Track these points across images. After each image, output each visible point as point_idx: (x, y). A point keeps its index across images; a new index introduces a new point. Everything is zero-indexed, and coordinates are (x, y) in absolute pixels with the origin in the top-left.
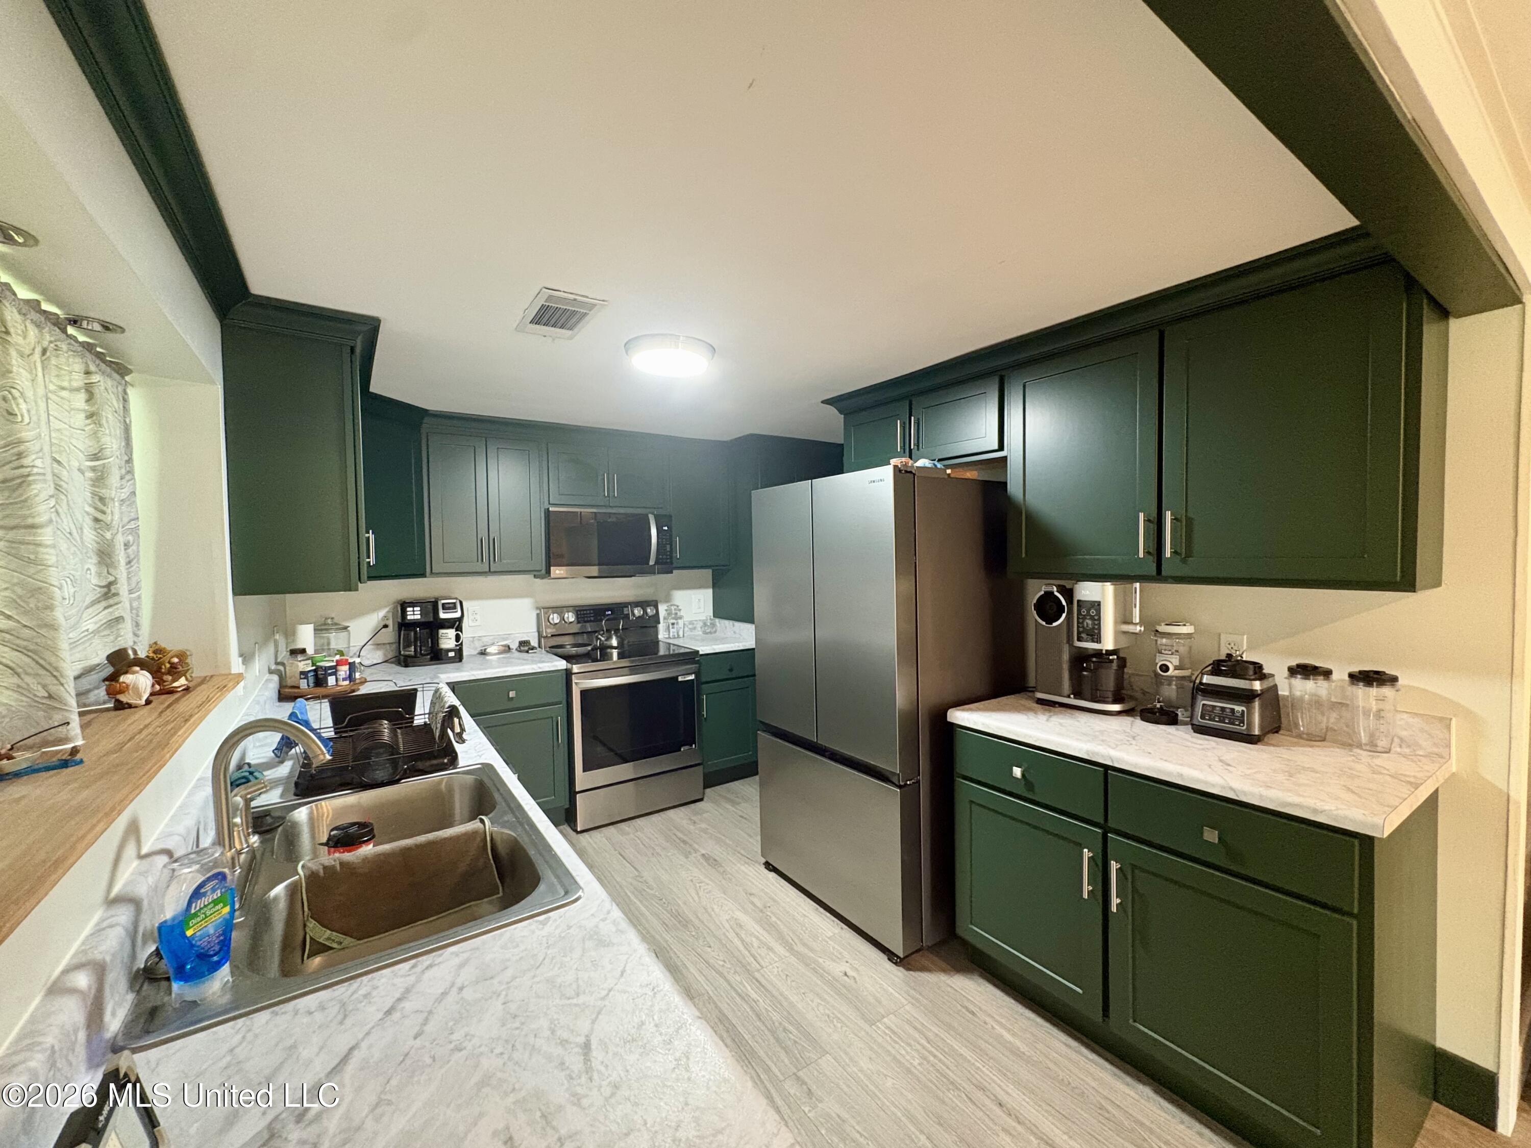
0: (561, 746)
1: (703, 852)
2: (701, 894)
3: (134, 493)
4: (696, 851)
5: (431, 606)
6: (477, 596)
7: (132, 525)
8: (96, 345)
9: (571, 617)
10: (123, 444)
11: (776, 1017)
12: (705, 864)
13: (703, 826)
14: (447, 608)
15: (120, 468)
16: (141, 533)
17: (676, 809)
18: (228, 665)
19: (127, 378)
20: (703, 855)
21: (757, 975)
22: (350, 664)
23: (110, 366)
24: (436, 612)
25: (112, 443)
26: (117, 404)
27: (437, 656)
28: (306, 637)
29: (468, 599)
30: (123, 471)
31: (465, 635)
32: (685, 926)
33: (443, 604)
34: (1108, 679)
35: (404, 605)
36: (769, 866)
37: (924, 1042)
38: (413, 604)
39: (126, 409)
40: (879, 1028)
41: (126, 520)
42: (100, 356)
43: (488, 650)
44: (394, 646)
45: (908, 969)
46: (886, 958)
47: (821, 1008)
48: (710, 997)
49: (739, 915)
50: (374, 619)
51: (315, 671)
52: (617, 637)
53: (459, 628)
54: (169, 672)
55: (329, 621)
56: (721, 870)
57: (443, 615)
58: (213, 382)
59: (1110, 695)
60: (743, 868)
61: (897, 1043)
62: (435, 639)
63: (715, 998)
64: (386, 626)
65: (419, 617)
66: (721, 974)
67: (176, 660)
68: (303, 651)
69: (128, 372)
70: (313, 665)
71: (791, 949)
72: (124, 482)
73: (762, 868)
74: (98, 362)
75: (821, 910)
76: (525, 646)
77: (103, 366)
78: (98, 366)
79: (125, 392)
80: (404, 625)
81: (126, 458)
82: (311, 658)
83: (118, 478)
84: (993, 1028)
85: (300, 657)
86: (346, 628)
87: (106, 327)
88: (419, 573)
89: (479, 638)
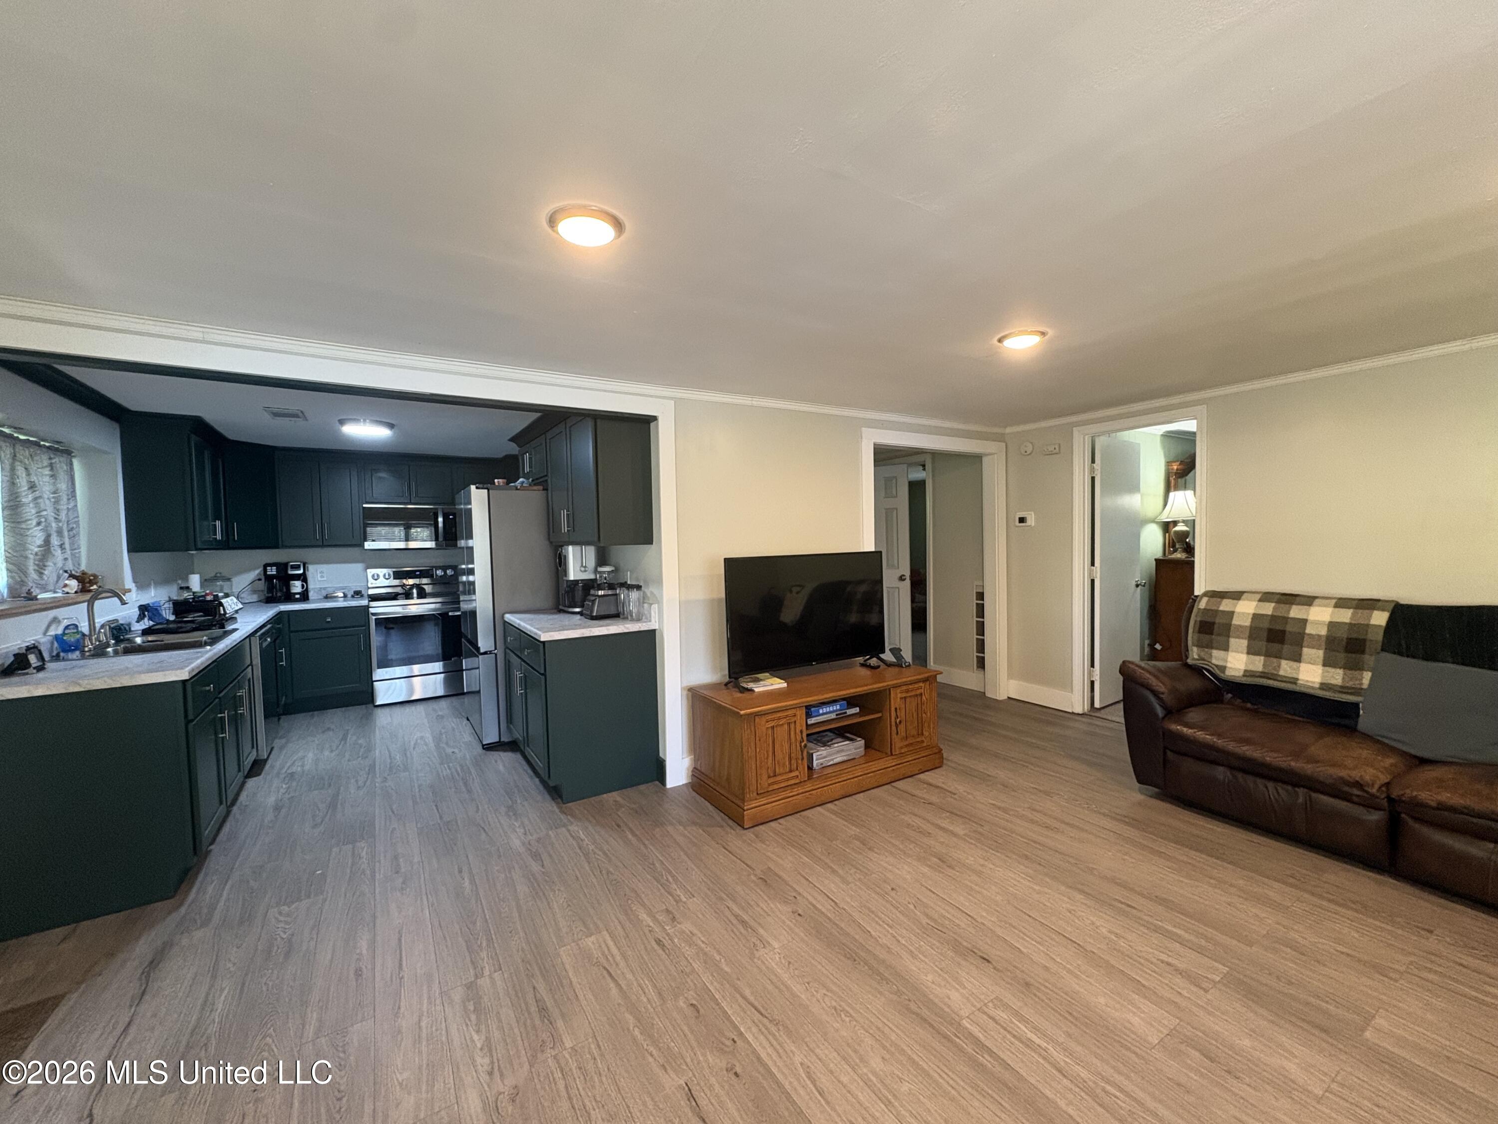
0: (363, 652)
3: (76, 506)
5: (282, 567)
6: (320, 561)
7: (75, 520)
8: (54, 446)
10: (70, 484)
14: (294, 567)
17: (447, 698)
18: (123, 584)
19: (72, 455)
20: (438, 715)
23: (62, 452)
24: (286, 570)
27: (289, 597)
28: (195, 582)
30: (70, 496)
33: (291, 565)
35: (266, 566)
36: (468, 719)
38: (271, 565)
39: (71, 468)
40: (443, 766)
42: (56, 449)
43: (331, 595)
44: (264, 592)
46: (482, 747)
50: (251, 575)
53: (305, 581)
54: (88, 582)
56: (440, 720)
57: (291, 572)
60: (454, 719)
62: (288, 587)
64: (260, 580)
65: (275, 573)
67: (92, 577)
69: (72, 452)
71: (437, 745)
72: (70, 501)
73: (465, 719)
74: (56, 452)
76: (356, 594)
77: (58, 454)
78: (55, 455)
79: (71, 461)
81: (71, 490)
83: (66, 499)
88: (275, 546)
89: (325, 589)
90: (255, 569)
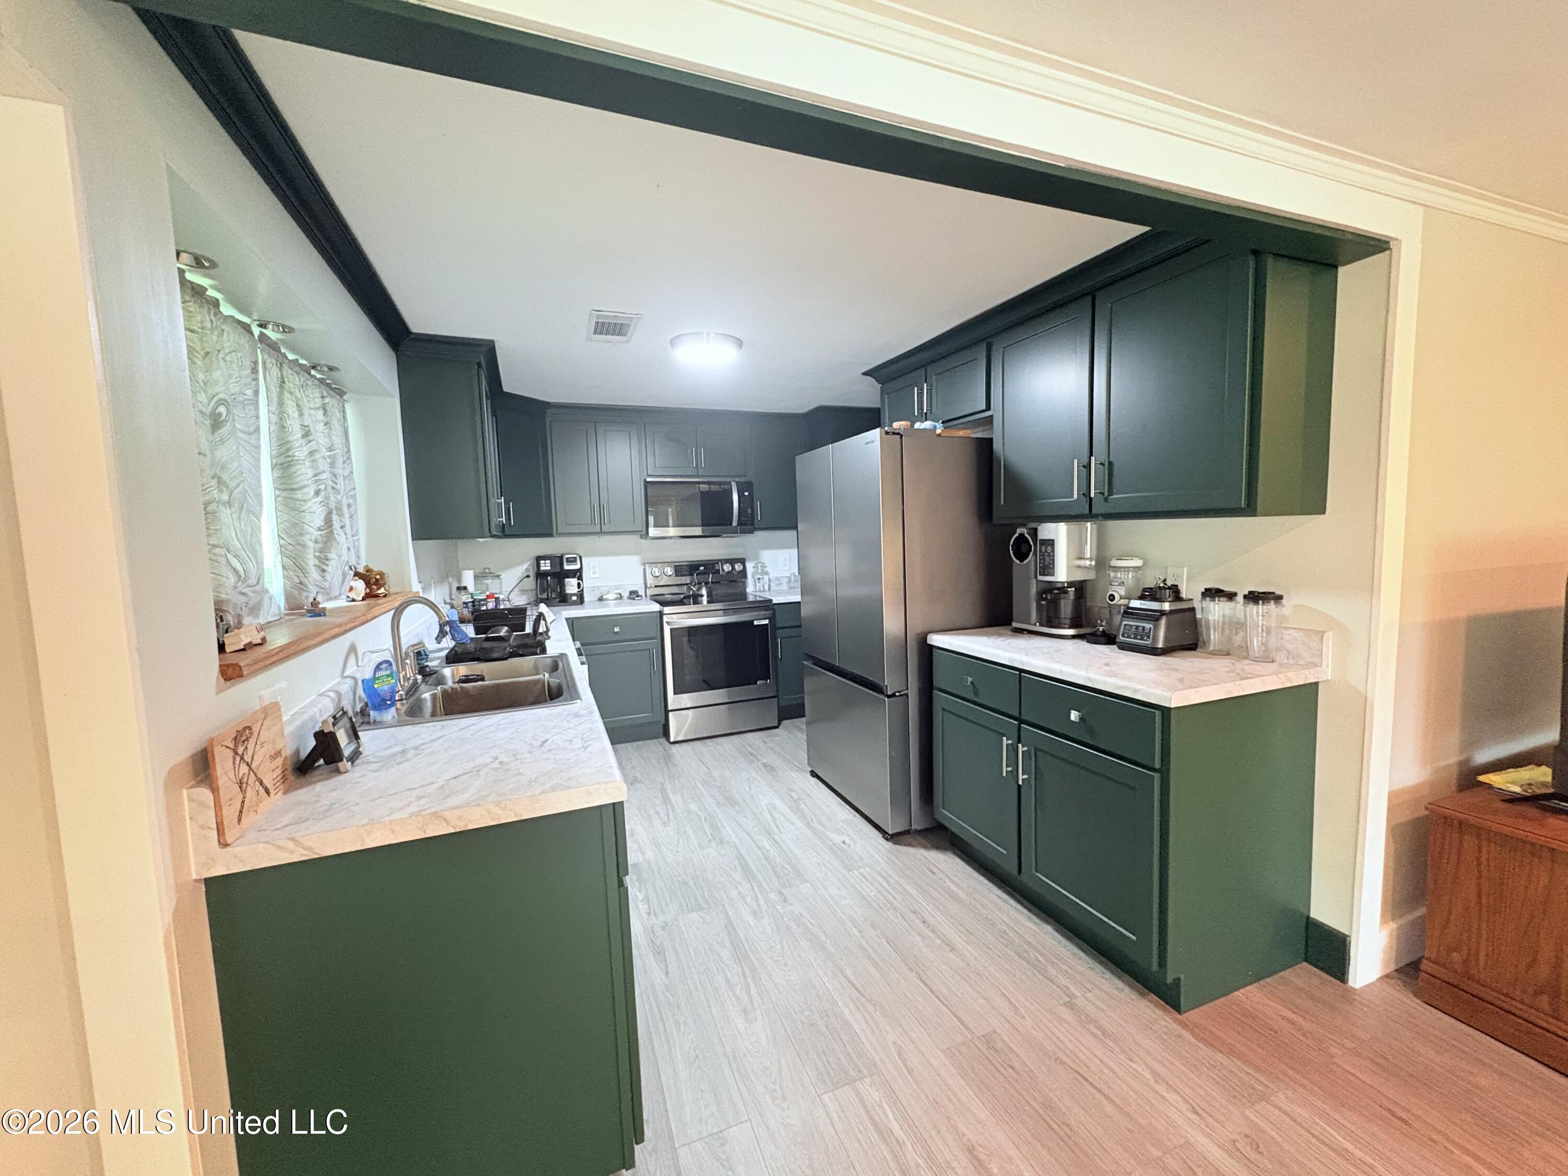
0: (657, 672)
1: (765, 761)
2: (752, 787)
3: (352, 472)
4: (758, 760)
5: (558, 560)
6: (594, 553)
7: (352, 493)
8: (326, 380)
9: (669, 571)
10: (344, 440)
11: (778, 860)
12: (763, 769)
13: (771, 745)
14: (570, 561)
15: (343, 456)
16: (358, 498)
17: (754, 734)
18: (410, 586)
19: (344, 397)
20: (764, 764)
21: (776, 837)
22: (496, 598)
23: (334, 391)
24: (562, 565)
25: (338, 441)
26: (338, 415)
27: (564, 599)
28: (468, 578)
29: (586, 556)
30: (345, 458)
31: (586, 584)
32: (733, 805)
33: (567, 558)
34: (1066, 607)
35: (539, 559)
36: (814, 774)
37: (886, 885)
38: (544, 558)
39: (345, 418)
40: (854, 873)
41: (348, 489)
42: (328, 385)
43: (604, 597)
44: (535, 592)
45: (894, 843)
46: (881, 835)
47: (815, 859)
48: (736, 846)
49: (777, 802)
50: (519, 571)
51: (473, 602)
52: (706, 587)
53: (580, 578)
54: (375, 584)
55: (487, 571)
56: (774, 773)
57: (567, 567)
58: (393, 396)
59: (1068, 621)
60: (792, 774)
61: (863, 882)
62: (562, 586)
63: (739, 846)
64: (528, 576)
65: (549, 568)
66: (748, 833)
67: (378, 577)
68: (465, 588)
69: (345, 393)
70: (472, 598)
71: (808, 825)
72: (346, 464)
73: (809, 775)
74: (328, 389)
75: (844, 804)
76: (634, 595)
77: (331, 392)
78: (328, 392)
79: (344, 407)
80: (540, 575)
81: (346, 450)
82: (472, 594)
83: (341, 462)
84: (945, 882)
85: (463, 592)
86: (498, 576)
87: (331, 369)
88: (548, 533)
89: (598, 588)
90: (523, 563)
